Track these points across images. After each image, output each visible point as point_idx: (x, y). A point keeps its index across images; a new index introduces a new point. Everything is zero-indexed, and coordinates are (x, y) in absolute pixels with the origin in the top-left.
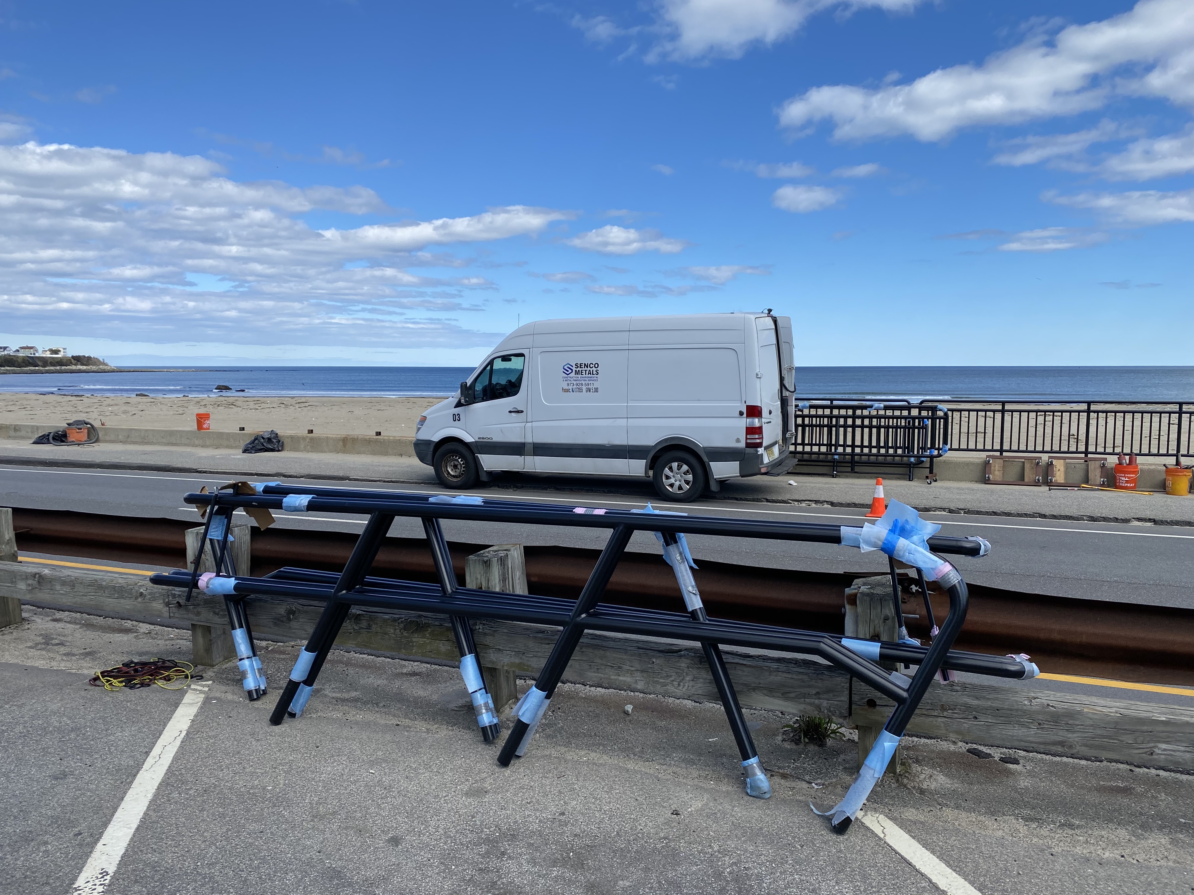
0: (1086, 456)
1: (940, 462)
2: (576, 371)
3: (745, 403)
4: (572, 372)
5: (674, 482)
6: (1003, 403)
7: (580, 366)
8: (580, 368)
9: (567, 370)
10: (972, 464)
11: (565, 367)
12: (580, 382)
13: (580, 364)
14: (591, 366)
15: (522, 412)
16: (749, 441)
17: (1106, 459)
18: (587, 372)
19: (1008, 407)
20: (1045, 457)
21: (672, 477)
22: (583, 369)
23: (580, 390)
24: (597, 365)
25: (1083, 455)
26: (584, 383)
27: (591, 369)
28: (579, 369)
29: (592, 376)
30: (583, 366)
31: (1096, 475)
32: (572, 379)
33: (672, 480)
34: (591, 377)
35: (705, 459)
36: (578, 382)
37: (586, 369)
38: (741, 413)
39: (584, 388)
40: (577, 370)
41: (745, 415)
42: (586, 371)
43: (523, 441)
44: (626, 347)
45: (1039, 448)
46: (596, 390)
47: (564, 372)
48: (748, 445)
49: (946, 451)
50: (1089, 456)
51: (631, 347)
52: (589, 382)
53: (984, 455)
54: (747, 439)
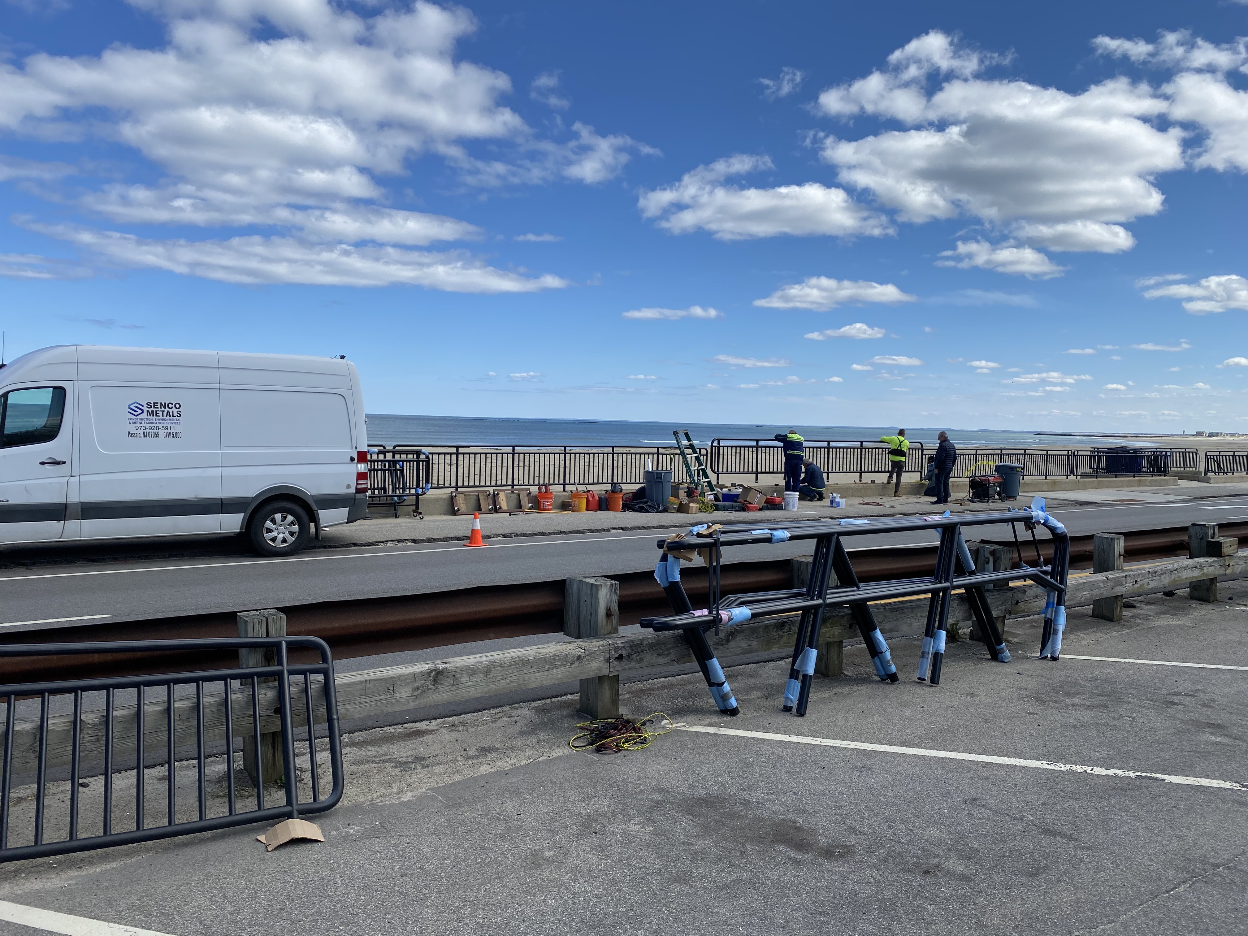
0: (513, 488)
1: (425, 499)
2: (148, 411)
3: (356, 448)
4: (143, 412)
5: (277, 535)
6: (457, 447)
7: (154, 405)
8: (154, 408)
9: (135, 410)
10: (441, 499)
11: (132, 407)
12: (156, 425)
13: (154, 403)
14: (170, 406)
15: (64, 463)
16: (359, 487)
17: (529, 489)
18: (165, 413)
19: (461, 450)
20: (491, 490)
21: (274, 530)
22: (159, 409)
23: (156, 435)
24: (178, 406)
25: (510, 487)
26: (160, 426)
27: (171, 411)
28: (152, 409)
29: (172, 417)
30: (159, 406)
31: (525, 502)
32: (143, 422)
33: (275, 534)
34: (170, 420)
35: (315, 507)
36: (152, 425)
37: (163, 409)
38: (352, 459)
39: (161, 432)
40: (150, 410)
41: (356, 461)
42: (163, 412)
43: (64, 501)
44: (218, 386)
45: (488, 483)
46: (179, 435)
47: (129, 412)
48: (358, 491)
49: (428, 489)
50: (515, 487)
51: (222, 386)
52: (169, 426)
53: (448, 491)
54: (357, 484)
